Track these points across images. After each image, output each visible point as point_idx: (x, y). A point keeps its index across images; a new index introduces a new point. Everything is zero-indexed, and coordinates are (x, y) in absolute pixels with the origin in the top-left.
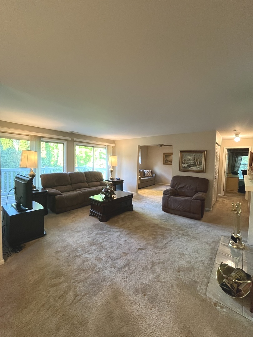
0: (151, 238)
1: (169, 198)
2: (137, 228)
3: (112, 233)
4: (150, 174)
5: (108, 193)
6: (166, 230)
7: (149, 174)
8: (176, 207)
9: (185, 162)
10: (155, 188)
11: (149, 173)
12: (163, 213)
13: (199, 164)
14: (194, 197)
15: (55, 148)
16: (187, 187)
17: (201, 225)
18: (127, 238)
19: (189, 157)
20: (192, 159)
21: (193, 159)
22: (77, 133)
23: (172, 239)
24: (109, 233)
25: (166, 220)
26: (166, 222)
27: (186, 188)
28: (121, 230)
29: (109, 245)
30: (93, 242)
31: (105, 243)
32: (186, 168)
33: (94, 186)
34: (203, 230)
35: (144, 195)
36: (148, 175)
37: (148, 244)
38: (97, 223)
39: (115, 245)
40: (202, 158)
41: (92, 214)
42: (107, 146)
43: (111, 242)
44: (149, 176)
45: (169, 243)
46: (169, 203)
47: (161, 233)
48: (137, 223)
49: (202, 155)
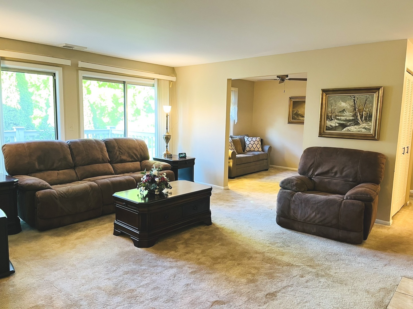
0: (244, 280)
1: (293, 195)
2: (216, 260)
3: (159, 269)
4: (259, 146)
5: (153, 185)
6: (279, 265)
7: (254, 146)
8: (307, 216)
9: (333, 115)
10: (267, 177)
11: (256, 143)
12: (279, 228)
13: (366, 119)
14: (348, 194)
15: (41, 87)
16: (336, 173)
17: (361, 254)
18: (190, 282)
19: (343, 105)
20: (349, 107)
21: (352, 109)
22: (85, 50)
23: (291, 283)
24: (152, 269)
25: (284, 243)
26: (281, 249)
27: (333, 174)
28: (180, 263)
29: (150, 294)
30: (115, 289)
31: (142, 290)
32: (335, 128)
33: (128, 172)
34: (363, 265)
35: (240, 192)
36: (252, 149)
37: (235, 292)
38: (127, 249)
39: (164, 293)
40: (372, 107)
41: (119, 232)
42: (156, 81)
43: (154, 289)
44: (256, 149)
45: (283, 291)
46: (292, 206)
47: (268, 272)
48: (217, 251)
49: (373, 98)
